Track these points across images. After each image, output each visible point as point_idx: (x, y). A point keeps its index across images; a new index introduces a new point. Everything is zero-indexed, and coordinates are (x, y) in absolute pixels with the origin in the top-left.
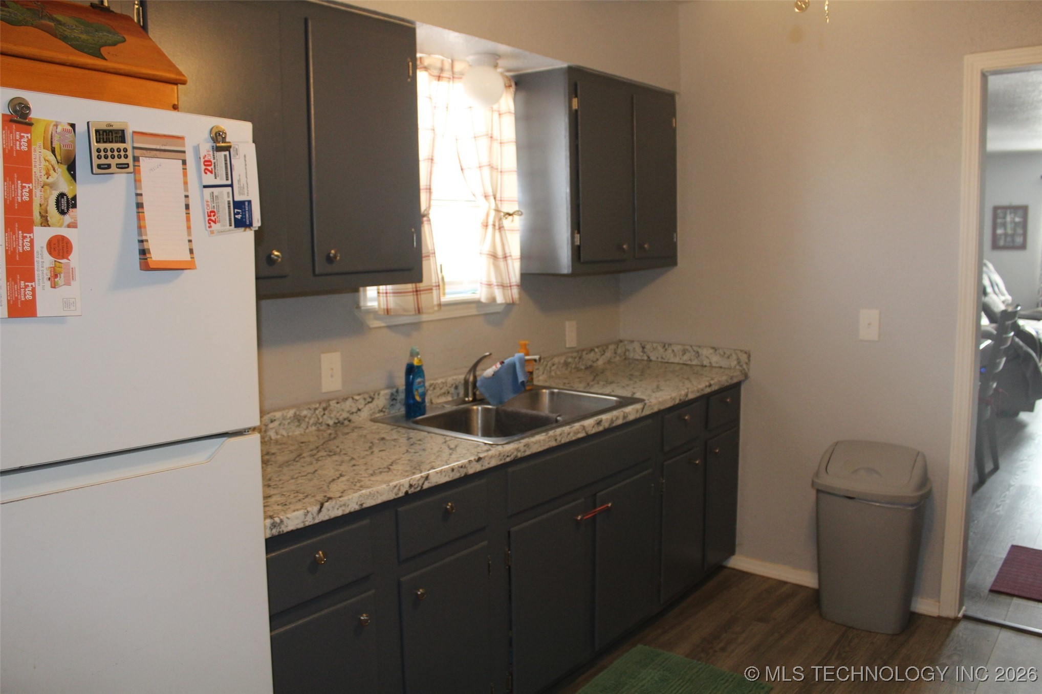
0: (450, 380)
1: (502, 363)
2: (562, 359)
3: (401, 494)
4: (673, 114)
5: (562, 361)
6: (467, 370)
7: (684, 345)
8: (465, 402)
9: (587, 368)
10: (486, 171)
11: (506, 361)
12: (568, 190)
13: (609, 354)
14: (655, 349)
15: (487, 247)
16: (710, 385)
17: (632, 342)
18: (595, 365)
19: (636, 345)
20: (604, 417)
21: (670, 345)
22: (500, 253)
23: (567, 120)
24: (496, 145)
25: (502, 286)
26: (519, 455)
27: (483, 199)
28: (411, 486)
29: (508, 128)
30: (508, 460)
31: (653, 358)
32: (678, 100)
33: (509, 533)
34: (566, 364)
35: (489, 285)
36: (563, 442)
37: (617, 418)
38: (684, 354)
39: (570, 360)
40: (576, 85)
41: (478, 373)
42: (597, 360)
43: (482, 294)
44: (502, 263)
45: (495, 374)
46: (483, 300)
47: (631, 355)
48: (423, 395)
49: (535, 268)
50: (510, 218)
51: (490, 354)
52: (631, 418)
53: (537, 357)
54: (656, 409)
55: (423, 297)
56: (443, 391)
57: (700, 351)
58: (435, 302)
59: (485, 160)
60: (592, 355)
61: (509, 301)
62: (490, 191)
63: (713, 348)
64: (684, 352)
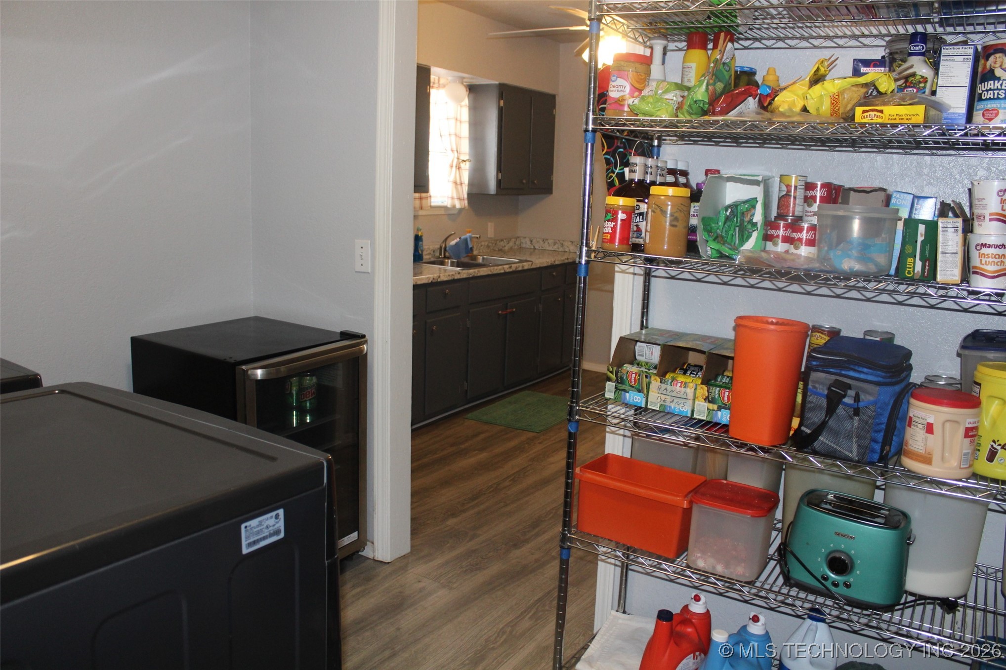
0: (431, 247)
1: (460, 238)
2: (486, 243)
3: (430, 282)
4: (554, 107)
5: (486, 244)
6: (442, 241)
7: (555, 240)
8: (440, 258)
9: (499, 250)
10: (453, 137)
11: (462, 237)
12: (496, 149)
13: (511, 244)
14: (538, 242)
15: (452, 178)
16: (568, 259)
17: (525, 238)
18: (503, 249)
19: (528, 241)
20: (513, 265)
21: (547, 240)
22: (458, 182)
23: (497, 112)
24: (458, 123)
25: (459, 199)
26: (475, 275)
27: (451, 152)
28: (433, 279)
29: (465, 114)
30: (471, 276)
31: (537, 247)
32: (558, 99)
33: (469, 312)
34: (488, 247)
35: (452, 198)
36: (494, 273)
37: (519, 266)
38: (554, 245)
39: (490, 244)
40: (502, 93)
41: (447, 243)
42: (505, 246)
43: (448, 203)
44: (459, 187)
45: (456, 244)
46: (449, 206)
47: (524, 246)
48: (422, 251)
49: (475, 191)
50: (464, 163)
51: (455, 233)
52: (526, 268)
53: (478, 236)
54: (538, 266)
55: (424, 201)
56: (428, 252)
57: (564, 243)
58: (429, 205)
59: (453, 132)
60: (502, 243)
61: (463, 207)
62: (455, 149)
63: (571, 242)
64: (555, 244)
